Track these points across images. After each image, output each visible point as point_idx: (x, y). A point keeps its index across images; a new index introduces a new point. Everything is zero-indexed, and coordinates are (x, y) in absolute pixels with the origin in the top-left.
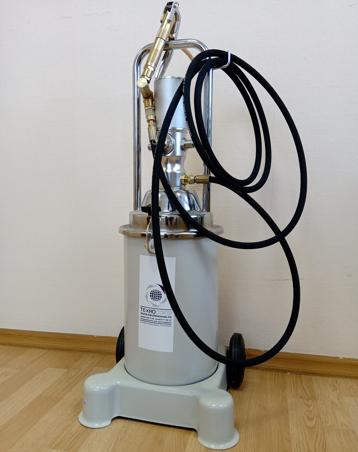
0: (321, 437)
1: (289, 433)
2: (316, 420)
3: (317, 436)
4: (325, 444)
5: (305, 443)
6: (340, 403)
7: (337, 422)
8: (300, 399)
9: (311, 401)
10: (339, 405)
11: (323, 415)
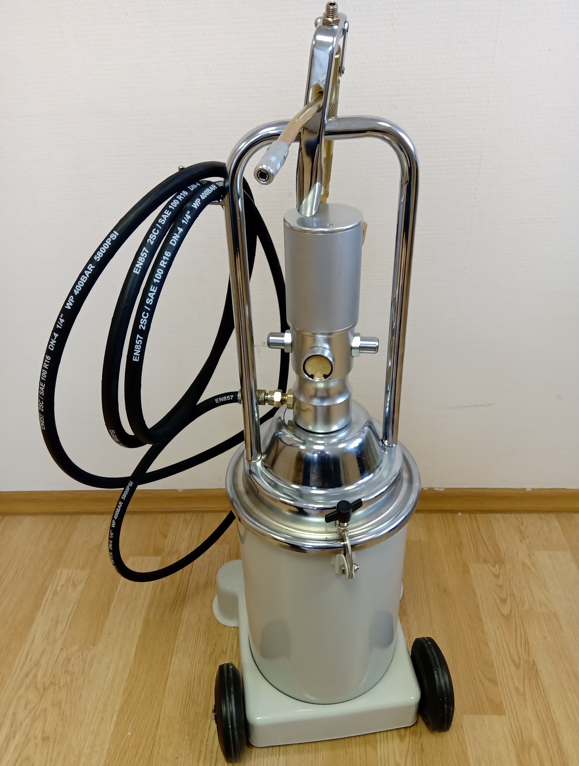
0: (521, 631)
2: (511, 602)
3: (516, 630)
4: (527, 642)
5: (505, 646)
6: (533, 564)
7: (534, 601)
8: (485, 565)
9: (497, 565)
10: (532, 568)
11: (517, 590)
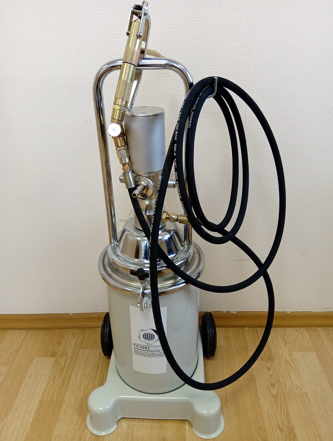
1: (260, 407)
2: (277, 386)
7: (293, 386)
8: (261, 362)
9: (270, 362)
10: (291, 363)
11: (282, 378)
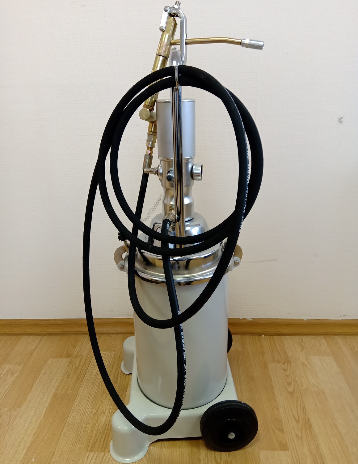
0: (300, 401)
1: (276, 401)
2: (294, 384)
3: (297, 401)
4: (304, 408)
5: (289, 410)
7: (309, 384)
8: (278, 364)
9: (286, 364)
10: (308, 365)
11: (298, 378)
